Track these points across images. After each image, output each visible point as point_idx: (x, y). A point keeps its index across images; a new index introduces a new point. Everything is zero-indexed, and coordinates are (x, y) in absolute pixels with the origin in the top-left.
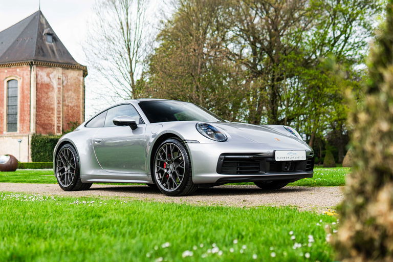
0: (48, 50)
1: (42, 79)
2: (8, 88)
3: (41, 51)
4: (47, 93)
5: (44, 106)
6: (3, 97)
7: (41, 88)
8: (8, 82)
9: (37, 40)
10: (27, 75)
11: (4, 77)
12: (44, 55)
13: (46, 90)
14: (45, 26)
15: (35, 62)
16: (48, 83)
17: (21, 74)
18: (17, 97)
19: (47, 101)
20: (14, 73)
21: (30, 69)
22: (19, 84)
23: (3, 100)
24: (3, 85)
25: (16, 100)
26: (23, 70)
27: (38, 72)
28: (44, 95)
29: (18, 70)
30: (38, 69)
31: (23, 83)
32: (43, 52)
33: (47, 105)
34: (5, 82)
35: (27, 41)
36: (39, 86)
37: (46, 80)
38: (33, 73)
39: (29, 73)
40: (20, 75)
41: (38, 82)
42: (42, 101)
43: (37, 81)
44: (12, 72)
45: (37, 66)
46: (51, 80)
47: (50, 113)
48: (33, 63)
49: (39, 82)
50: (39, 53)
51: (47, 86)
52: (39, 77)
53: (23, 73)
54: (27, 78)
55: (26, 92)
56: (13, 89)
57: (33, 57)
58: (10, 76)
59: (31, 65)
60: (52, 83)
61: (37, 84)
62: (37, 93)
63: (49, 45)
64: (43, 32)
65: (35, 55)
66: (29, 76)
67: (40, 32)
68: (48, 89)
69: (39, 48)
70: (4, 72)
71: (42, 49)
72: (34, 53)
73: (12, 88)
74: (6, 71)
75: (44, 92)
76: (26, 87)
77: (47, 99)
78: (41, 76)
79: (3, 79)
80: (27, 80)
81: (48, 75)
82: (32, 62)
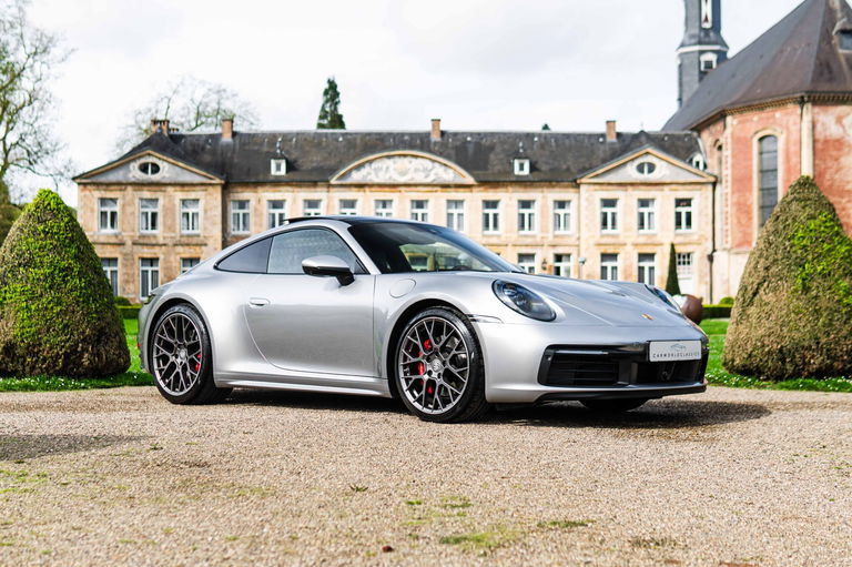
0: (840, 66)
1: (825, 130)
2: (761, 153)
3: (826, 71)
4: (837, 159)
5: (831, 186)
6: (751, 171)
7: (823, 150)
8: (761, 139)
9: (819, 47)
10: (795, 124)
11: (753, 131)
12: (831, 80)
13: (834, 153)
14: (839, 15)
15: (809, 97)
16: (838, 137)
17: (784, 123)
18: (776, 170)
19: (837, 176)
20: (771, 121)
21: (799, 111)
22: (781, 145)
23: (750, 178)
24: (751, 146)
25: (776, 178)
26: (787, 114)
27: (816, 116)
28: (830, 164)
29: (778, 115)
30: (817, 109)
31: (787, 141)
32: (830, 72)
33: (837, 184)
34: (755, 141)
35: (799, 52)
36: (819, 146)
37: (834, 131)
38: (807, 118)
39: (798, 120)
40: (781, 125)
41: (817, 136)
42: (828, 177)
43: (814, 135)
44: (768, 118)
45: (815, 102)
46: (845, 131)
47: (844, 201)
48: (806, 99)
49: (820, 136)
50: (821, 74)
51: (837, 144)
52: (819, 127)
53: (788, 121)
54: (794, 129)
55: (794, 160)
56: (770, 155)
57: (807, 85)
58: (764, 129)
59: (802, 102)
60: (847, 138)
61: (815, 141)
62: (814, 160)
63: (845, 55)
64: (833, 28)
65: (813, 80)
66: (798, 127)
67: (827, 31)
68: (839, 150)
69: (821, 64)
70: (752, 121)
71: (828, 66)
72: (810, 76)
73: (768, 152)
74: (756, 119)
75: (831, 157)
76: (793, 149)
77: (837, 171)
78: (823, 124)
79: (749, 136)
80: (795, 136)
81: (839, 120)
82: (802, 97)
